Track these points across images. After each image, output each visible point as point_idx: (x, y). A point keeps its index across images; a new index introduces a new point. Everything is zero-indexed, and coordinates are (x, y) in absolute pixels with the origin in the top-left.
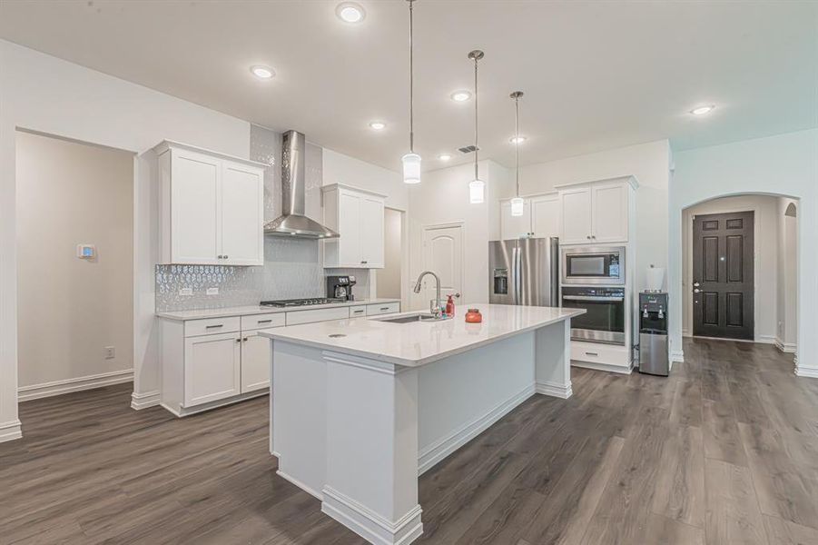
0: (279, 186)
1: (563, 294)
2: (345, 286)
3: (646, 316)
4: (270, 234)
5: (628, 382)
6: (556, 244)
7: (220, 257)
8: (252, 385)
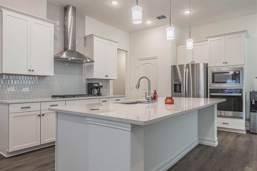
0: (62, 35)
1: (210, 93)
2: (97, 88)
3: (253, 103)
4: (57, 60)
5: (245, 138)
6: (206, 67)
7: (30, 70)
8: (46, 140)
